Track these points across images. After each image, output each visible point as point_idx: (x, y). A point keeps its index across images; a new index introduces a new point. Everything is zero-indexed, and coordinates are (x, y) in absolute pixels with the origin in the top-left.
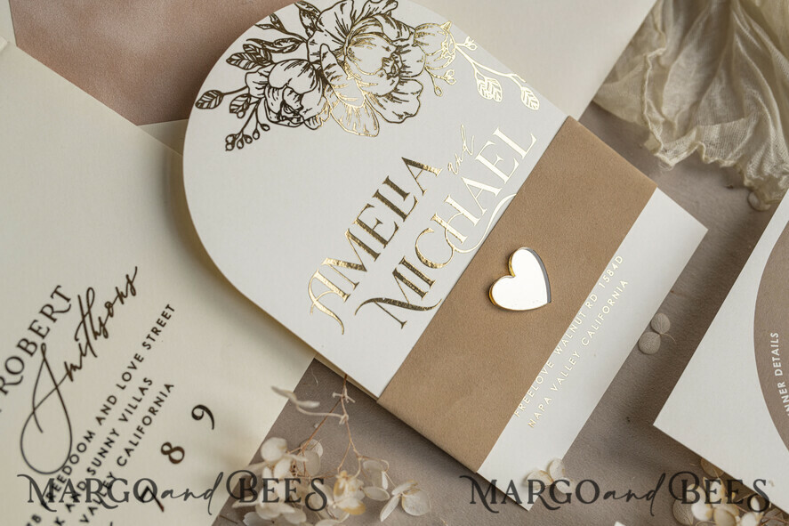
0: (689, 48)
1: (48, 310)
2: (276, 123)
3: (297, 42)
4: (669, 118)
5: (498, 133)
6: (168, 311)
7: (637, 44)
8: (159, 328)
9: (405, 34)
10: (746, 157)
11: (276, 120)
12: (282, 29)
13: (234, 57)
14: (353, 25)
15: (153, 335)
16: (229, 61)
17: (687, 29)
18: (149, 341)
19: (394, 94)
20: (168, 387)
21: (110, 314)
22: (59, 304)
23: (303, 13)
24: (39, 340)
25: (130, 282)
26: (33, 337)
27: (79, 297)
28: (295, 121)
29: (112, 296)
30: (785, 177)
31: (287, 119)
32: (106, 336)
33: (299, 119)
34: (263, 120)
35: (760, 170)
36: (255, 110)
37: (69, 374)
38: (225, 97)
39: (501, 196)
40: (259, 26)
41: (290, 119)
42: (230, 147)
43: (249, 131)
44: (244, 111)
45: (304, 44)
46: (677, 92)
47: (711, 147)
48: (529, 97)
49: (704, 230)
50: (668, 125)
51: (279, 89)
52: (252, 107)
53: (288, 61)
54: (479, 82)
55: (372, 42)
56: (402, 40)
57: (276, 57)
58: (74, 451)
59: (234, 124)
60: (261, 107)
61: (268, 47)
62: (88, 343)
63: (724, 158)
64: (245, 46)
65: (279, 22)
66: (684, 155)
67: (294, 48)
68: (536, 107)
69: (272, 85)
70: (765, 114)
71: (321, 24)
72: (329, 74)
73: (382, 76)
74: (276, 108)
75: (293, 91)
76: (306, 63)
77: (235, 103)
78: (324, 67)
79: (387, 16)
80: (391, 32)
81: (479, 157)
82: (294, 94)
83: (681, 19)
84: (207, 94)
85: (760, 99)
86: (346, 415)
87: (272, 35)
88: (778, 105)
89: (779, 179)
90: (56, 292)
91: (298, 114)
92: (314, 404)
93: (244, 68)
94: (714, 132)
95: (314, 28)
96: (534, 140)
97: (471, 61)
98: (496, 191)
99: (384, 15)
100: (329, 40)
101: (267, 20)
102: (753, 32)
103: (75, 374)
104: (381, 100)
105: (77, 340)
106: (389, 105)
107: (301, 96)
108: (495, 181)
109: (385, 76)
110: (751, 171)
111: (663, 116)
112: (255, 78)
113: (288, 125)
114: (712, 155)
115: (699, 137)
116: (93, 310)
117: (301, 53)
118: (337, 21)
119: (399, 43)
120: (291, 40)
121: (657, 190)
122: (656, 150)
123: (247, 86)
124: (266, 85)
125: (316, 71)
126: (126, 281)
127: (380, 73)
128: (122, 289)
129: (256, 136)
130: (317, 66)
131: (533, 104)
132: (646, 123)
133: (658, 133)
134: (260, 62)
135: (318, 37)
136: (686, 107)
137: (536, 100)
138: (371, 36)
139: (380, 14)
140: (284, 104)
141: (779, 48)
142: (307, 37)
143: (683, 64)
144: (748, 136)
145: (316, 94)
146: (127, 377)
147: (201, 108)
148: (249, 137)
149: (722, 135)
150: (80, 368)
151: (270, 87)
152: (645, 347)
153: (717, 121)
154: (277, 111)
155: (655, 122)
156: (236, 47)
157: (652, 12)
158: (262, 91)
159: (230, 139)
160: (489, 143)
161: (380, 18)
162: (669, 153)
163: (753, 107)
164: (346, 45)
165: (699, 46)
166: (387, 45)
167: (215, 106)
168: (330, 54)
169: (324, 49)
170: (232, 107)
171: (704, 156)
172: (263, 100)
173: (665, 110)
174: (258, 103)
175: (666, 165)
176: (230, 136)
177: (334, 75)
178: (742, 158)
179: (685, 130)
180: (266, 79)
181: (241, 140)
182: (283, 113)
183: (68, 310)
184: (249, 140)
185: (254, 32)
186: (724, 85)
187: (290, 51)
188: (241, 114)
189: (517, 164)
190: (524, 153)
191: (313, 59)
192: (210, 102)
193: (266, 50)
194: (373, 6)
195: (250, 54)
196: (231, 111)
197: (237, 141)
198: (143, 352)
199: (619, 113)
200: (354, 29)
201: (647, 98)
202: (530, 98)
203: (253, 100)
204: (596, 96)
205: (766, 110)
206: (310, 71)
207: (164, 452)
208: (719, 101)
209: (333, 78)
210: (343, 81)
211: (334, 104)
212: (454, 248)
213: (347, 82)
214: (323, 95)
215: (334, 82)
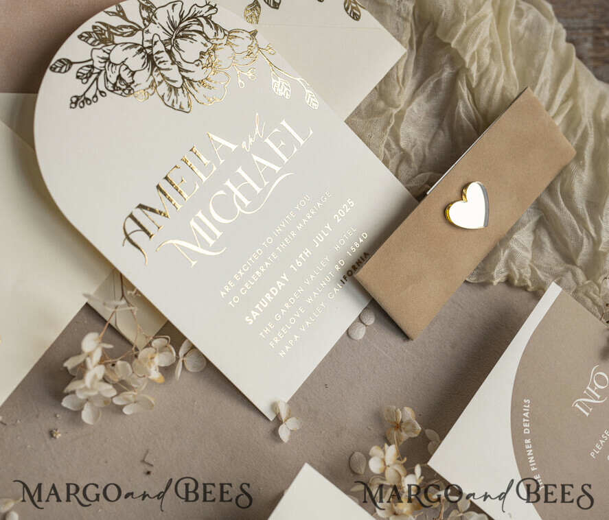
2: (112, 91)
3: (135, 30)
5: (284, 123)
9: (221, 35)
11: (112, 89)
12: (124, 17)
13: (84, 35)
14: (180, 23)
16: (80, 37)
19: (206, 81)
23: (142, 7)
28: (127, 92)
31: (120, 89)
33: (130, 91)
34: (102, 88)
36: (96, 79)
38: (74, 66)
39: (281, 173)
40: (107, 12)
41: (124, 90)
42: (73, 105)
43: (90, 95)
44: (88, 78)
45: (140, 32)
48: (311, 99)
51: (116, 65)
52: (94, 76)
53: (126, 43)
54: (274, 81)
55: (194, 37)
56: (217, 39)
57: (117, 39)
59: (79, 88)
60: (101, 77)
61: (112, 30)
64: (94, 27)
65: (122, 11)
67: (132, 34)
68: (316, 106)
69: (112, 61)
71: (156, 17)
72: (158, 59)
73: (197, 65)
74: (113, 79)
75: (127, 68)
76: (140, 47)
77: (81, 71)
78: (154, 52)
79: (208, 19)
80: (210, 32)
81: (267, 141)
82: (128, 71)
83: (418, 75)
84: (60, 61)
87: (116, 21)
91: (129, 86)
93: (91, 44)
95: (150, 20)
96: (311, 132)
97: (270, 64)
98: (277, 169)
99: (206, 18)
100: (160, 31)
101: (113, 9)
104: (195, 84)
106: (201, 89)
107: (133, 73)
108: (277, 160)
109: (201, 66)
112: (99, 54)
113: (121, 95)
117: (138, 38)
118: (169, 18)
119: (215, 42)
120: (131, 27)
123: (92, 59)
124: (107, 60)
125: (148, 55)
127: (197, 63)
129: (95, 99)
130: (149, 51)
131: (314, 104)
134: (105, 42)
135: (152, 28)
137: (317, 101)
138: (193, 33)
139: (202, 16)
140: (119, 77)
142: (143, 27)
145: (146, 73)
147: (54, 71)
148: (88, 99)
151: (110, 62)
154: (114, 81)
156: (87, 27)
158: (103, 65)
159: (74, 100)
160: (276, 130)
161: (202, 20)
164: (174, 37)
166: (205, 41)
167: (65, 71)
168: (160, 43)
169: (156, 38)
170: (79, 74)
172: (103, 72)
174: (99, 73)
176: (75, 96)
177: (161, 60)
180: (107, 56)
181: (83, 102)
182: (118, 85)
184: (89, 102)
185: (101, 17)
187: (128, 36)
188: (85, 81)
189: (296, 150)
190: (302, 142)
191: (146, 44)
192: (61, 68)
193: (110, 33)
194: (198, 9)
195: (97, 34)
196: (78, 77)
197: (79, 101)
200: (182, 25)
202: (312, 99)
203: (96, 71)
206: (143, 54)
209: (160, 62)
210: (168, 65)
211: (160, 83)
212: (239, 209)
213: (171, 67)
214: (151, 74)
215: (161, 66)
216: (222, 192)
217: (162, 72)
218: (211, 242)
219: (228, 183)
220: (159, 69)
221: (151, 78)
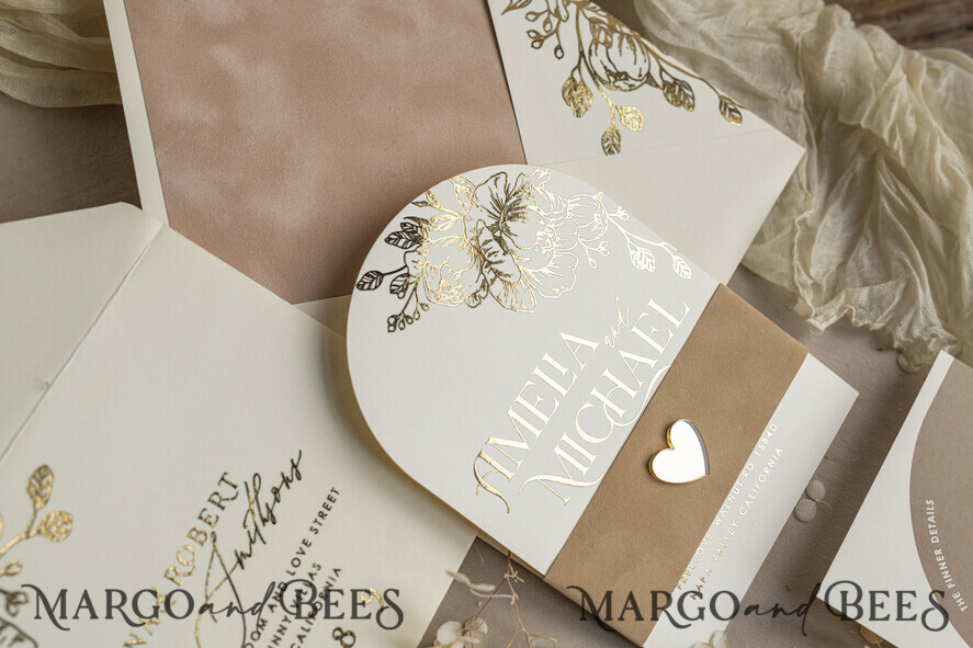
0: (835, 207)
1: (216, 498)
2: (435, 302)
4: (817, 279)
5: (652, 303)
6: (333, 494)
7: (783, 205)
8: (325, 511)
10: (895, 320)
11: (435, 299)
13: (392, 236)
14: (507, 200)
15: (320, 519)
16: (388, 240)
17: (831, 186)
18: (316, 526)
20: (336, 571)
21: (277, 500)
22: (227, 491)
24: (209, 530)
25: (294, 466)
26: (201, 526)
27: (246, 483)
29: (278, 482)
30: (934, 340)
32: (274, 523)
34: (422, 300)
35: (909, 333)
36: (415, 289)
37: (240, 562)
38: (385, 277)
39: (658, 367)
40: (416, 203)
42: (392, 328)
43: (409, 312)
44: (404, 290)
46: (824, 254)
47: (860, 311)
48: (681, 266)
49: (856, 394)
50: (816, 286)
51: (436, 267)
52: (411, 287)
54: (632, 252)
55: (526, 215)
57: (433, 235)
58: (248, 640)
59: (395, 305)
60: (420, 287)
61: (424, 225)
62: (257, 530)
63: (874, 321)
64: (403, 225)
65: (434, 198)
66: (834, 319)
67: (450, 227)
68: (688, 275)
70: (914, 277)
71: (477, 199)
72: (486, 250)
74: (435, 287)
75: (451, 267)
77: (395, 283)
78: (481, 243)
80: (544, 205)
81: (635, 329)
83: (826, 177)
84: (367, 275)
85: (908, 261)
86: (515, 595)
87: (428, 212)
88: (926, 266)
89: (929, 342)
90: (223, 479)
92: (491, 588)
93: (402, 248)
94: (863, 295)
96: (687, 309)
97: (624, 231)
98: (652, 363)
99: (537, 187)
100: (484, 215)
101: (422, 197)
102: (899, 193)
103: (245, 562)
105: (245, 527)
106: (544, 280)
107: (459, 275)
108: (651, 353)
110: (900, 333)
111: (811, 278)
112: (413, 257)
113: (448, 305)
114: (861, 317)
115: (848, 300)
116: (259, 496)
117: (458, 231)
118: (492, 196)
120: (447, 217)
121: (809, 355)
122: (807, 317)
123: (406, 266)
124: (425, 263)
125: (473, 248)
126: (290, 465)
128: (288, 474)
129: (417, 316)
130: (473, 243)
131: (685, 273)
132: (797, 289)
133: (808, 297)
134: (418, 241)
135: (475, 213)
136: (833, 268)
137: (688, 268)
138: (524, 209)
139: (532, 186)
140: (443, 283)
141: (926, 209)
142: (464, 213)
143: (830, 225)
144: (897, 299)
145: (474, 271)
146: (296, 563)
147: (362, 289)
148: (408, 317)
149: (871, 298)
150: (250, 556)
151: (429, 266)
152: (803, 515)
153: (865, 283)
154: (436, 290)
155: (804, 286)
156: (394, 226)
157: (796, 171)
158: (420, 270)
159: (392, 321)
160: (644, 314)
161: (533, 190)
162: (820, 318)
163: (902, 270)
164: (502, 220)
165: (845, 205)
167: (376, 287)
168: (486, 231)
169: (481, 225)
170: (393, 288)
171: (853, 320)
172: (422, 280)
173: (812, 273)
174: (417, 282)
175: (818, 330)
176: (392, 317)
177: (491, 251)
178: (891, 320)
179: (834, 292)
181: (402, 321)
182: (442, 292)
183: (234, 498)
184: (410, 321)
185: (410, 210)
186: (870, 245)
188: (401, 295)
189: (671, 335)
190: (677, 323)
192: (371, 283)
193: (422, 227)
194: (526, 178)
195: (407, 233)
196: (392, 291)
197: (398, 322)
198: (311, 537)
199: (768, 277)
200: (508, 203)
201: (796, 262)
202: (683, 267)
203: (411, 280)
204: (744, 259)
205: (914, 273)
206: (468, 248)
207: (337, 638)
208: (866, 262)
209: (490, 255)
210: (500, 256)
211: (493, 281)
212: (613, 422)
213: (503, 258)
214: (481, 272)
215: (492, 259)
216: (588, 405)
217: (493, 266)
218: (585, 470)
219: (594, 392)
220: (490, 263)
221: (482, 277)
